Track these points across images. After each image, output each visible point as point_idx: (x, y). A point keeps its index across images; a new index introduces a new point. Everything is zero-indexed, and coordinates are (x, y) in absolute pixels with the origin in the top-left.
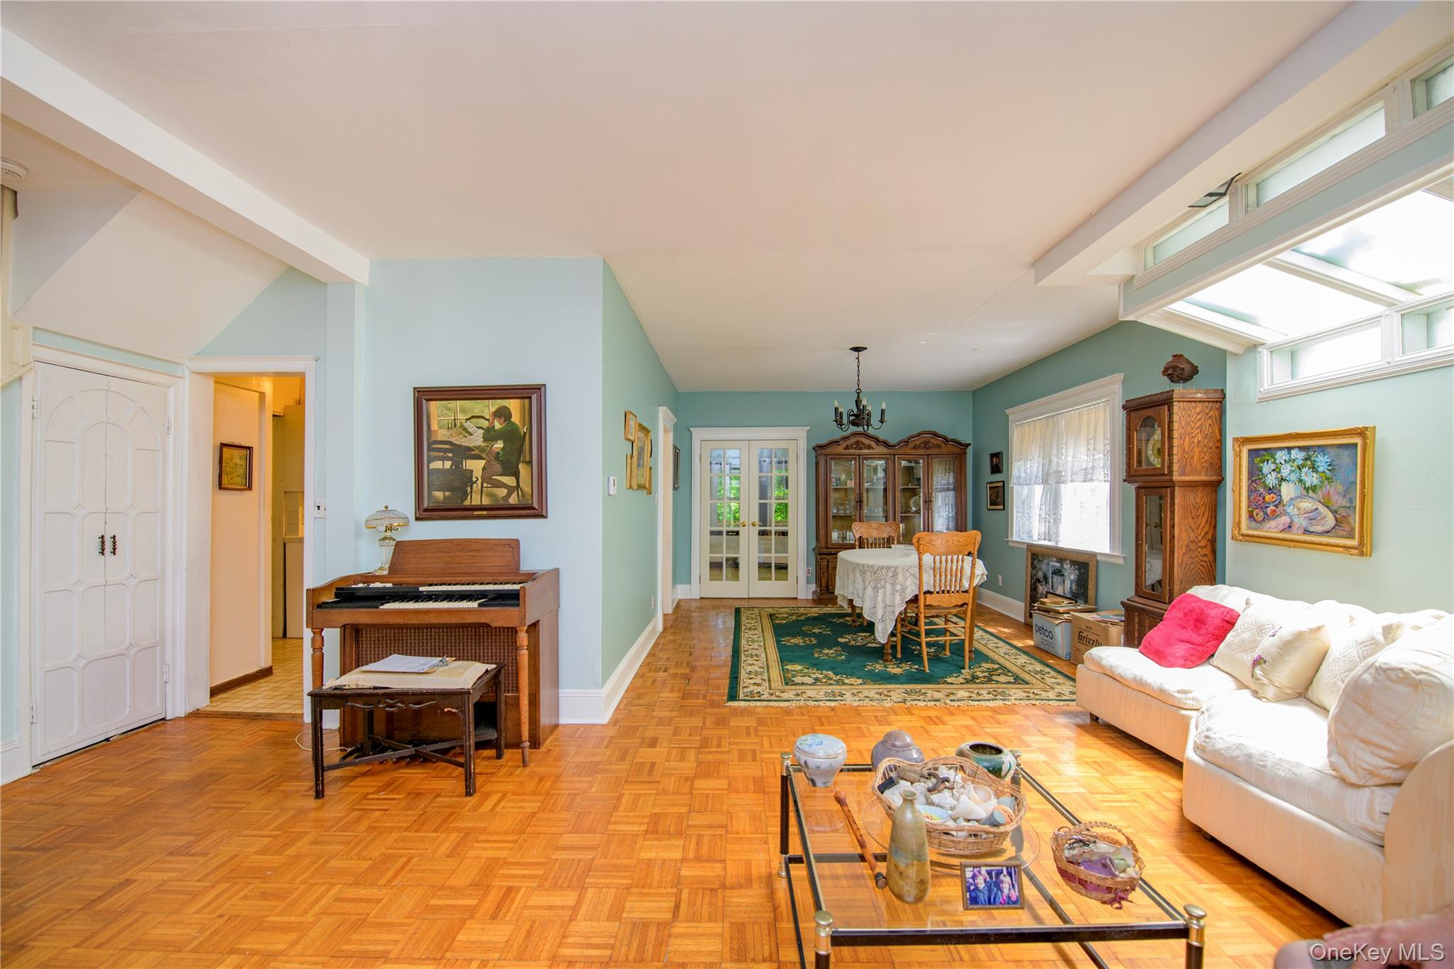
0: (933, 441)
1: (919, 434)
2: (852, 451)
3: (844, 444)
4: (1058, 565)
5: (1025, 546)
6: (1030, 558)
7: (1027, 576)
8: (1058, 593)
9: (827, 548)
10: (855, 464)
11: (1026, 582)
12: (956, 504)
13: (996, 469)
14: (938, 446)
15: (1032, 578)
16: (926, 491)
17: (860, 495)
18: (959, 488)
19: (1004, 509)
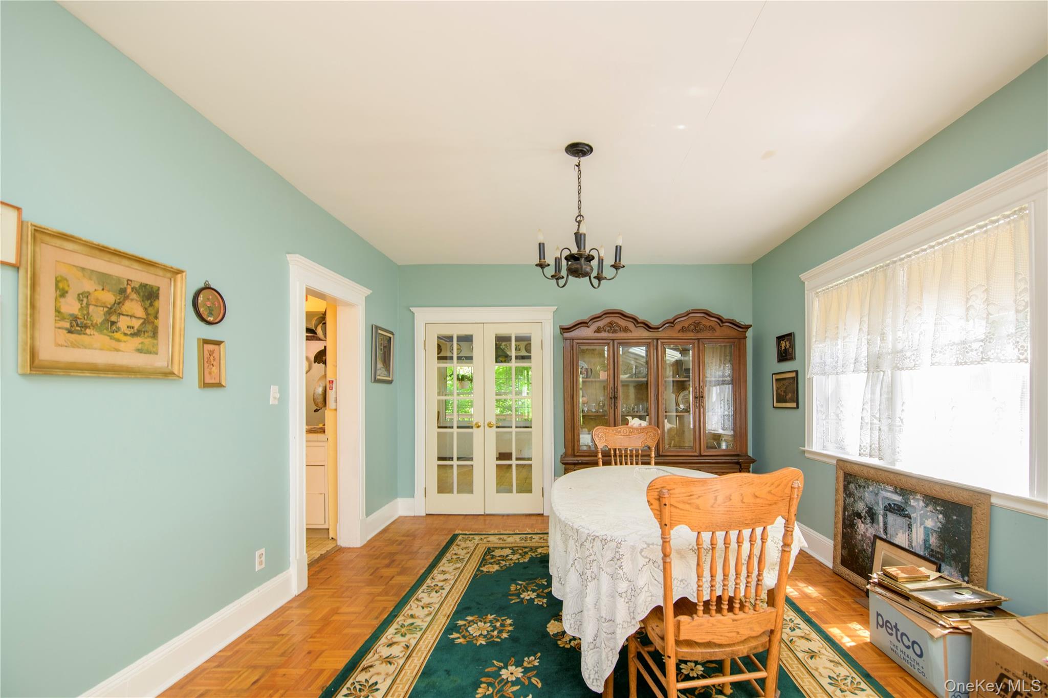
0: (704, 322)
1: (688, 314)
2: (604, 335)
3: (594, 326)
4: (897, 498)
5: (834, 462)
6: (841, 479)
7: (837, 505)
8: (897, 541)
9: (575, 456)
10: (608, 351)
11: (836, 513)
12: (735, 400)
13: (785, 355)
14: (711, 329)
15: (845, 509)
16: (697, 385)
17: (615, 389)
18: (737, 381)
19: (798, 407)
